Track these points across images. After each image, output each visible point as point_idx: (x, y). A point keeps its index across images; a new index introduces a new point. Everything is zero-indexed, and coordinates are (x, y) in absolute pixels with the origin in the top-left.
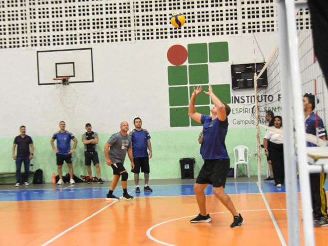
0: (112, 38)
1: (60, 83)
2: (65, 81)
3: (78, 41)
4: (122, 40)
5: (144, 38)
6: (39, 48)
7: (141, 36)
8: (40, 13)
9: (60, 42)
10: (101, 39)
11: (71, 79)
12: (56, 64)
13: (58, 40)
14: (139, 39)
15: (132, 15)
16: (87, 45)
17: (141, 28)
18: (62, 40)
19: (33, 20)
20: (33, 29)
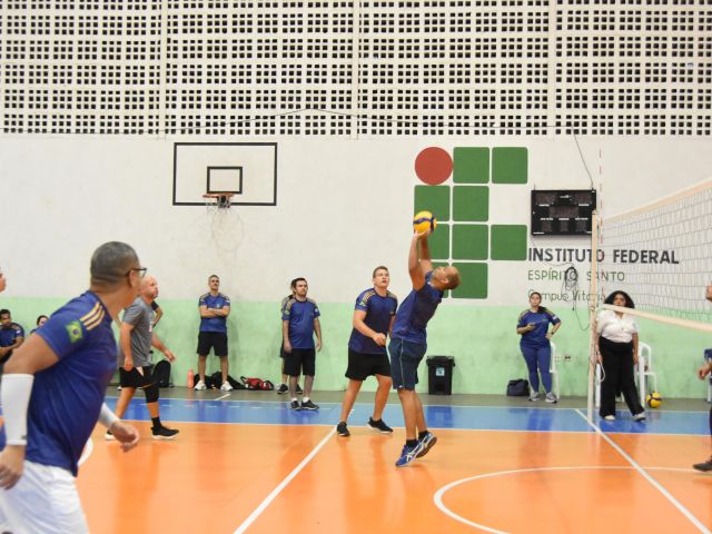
0: (315, 128)
1: (214, 204)
2: (223, 200)
3: (253, 128)
4: (333, 132)
5: (374, 132)
6: (178, 137)
7: (369, 128)
8: (185, 74)
9: (219, 128)
10: (294, 128)
11: (236, 198)
12: (209, 168)
13: (215, 125)
14: (365, 131)
15: (354, 87)
16: (268, 138)
17: (370, 112)
18: (223, 124)
19: (171, 86)
20: (171, 102)
